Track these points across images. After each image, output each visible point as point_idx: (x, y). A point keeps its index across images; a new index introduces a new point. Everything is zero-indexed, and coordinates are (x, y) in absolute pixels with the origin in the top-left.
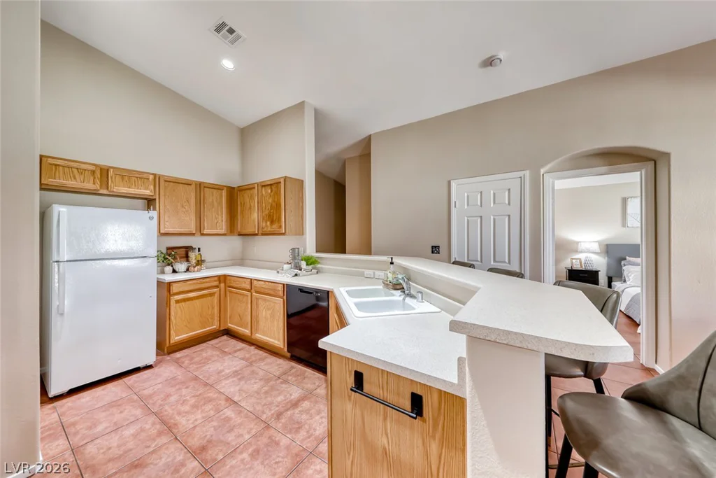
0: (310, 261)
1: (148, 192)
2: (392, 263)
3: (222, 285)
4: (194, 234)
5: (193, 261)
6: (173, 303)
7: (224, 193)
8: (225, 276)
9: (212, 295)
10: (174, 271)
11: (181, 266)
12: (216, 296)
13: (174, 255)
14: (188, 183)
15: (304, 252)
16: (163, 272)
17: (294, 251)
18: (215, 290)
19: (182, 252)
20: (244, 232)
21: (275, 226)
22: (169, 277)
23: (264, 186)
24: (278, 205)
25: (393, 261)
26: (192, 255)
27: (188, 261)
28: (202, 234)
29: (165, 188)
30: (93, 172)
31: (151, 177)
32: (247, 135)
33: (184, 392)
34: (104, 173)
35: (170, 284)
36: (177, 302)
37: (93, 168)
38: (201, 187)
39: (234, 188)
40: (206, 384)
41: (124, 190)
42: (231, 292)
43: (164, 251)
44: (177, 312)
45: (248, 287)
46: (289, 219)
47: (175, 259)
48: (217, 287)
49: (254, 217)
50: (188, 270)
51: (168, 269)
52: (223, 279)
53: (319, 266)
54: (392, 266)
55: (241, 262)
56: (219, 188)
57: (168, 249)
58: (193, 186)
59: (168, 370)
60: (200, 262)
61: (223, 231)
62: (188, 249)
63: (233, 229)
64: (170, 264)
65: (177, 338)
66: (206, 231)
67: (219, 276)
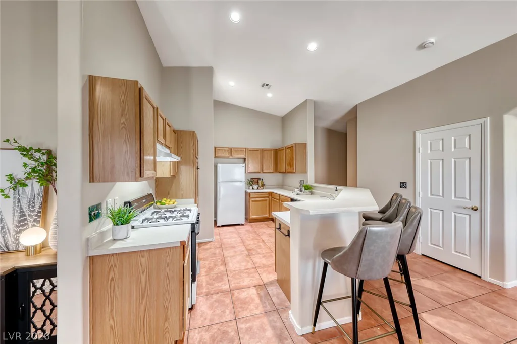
0: (308, 188)
1: (244, 155)
2: (336, 190)
3: (270, 197)
4: (260, 173)
5: (260, 185)
6: (251, 201)
7: (272, 152)
8: (271, 193)
9: (266, 200)
10: (253, 189)
11: (255, 187)
12: (268, 201)
13: (253, 181)
15: (307, 182)
16: (249, 189)
17: (302, 182)
18: (267, 199)
19: (256, 180)
20: (281, 171)
21: (291, 168)
22: (251, 191)
23: (288, 148)
24: (293, 158)
25: (337, 189)
26: (260, 182)
27: (258, 185)
28: (263, 173)
31: (244, 150)
32: (285, 121)
33: (251, 235)
34: (231, 150)
35: (250, 193)
36: (253, 201)
39: (277, 149)
40: (258, 234)
41: (236, 156)
42: (273, 200)
44: (252, 206)
45: (278, 198)
46: (298, 165)
47: (253, 183)
48: (268, 197)
49: (284, 166)
50: (258, 189)
51: (251, 187)
52: (270, 194)
53: (313, 191)
54: (336, 192)
55: (282, 186)
56: (269, 150)
57: (251, 179)
59: (248, 227)
60: (263, 185)
61: (272, 171)
62: (259, 179)
63: (276, 170)
64: (252, 186)
65: (253, 217)
66: (265, 171)
67: (269, 193)
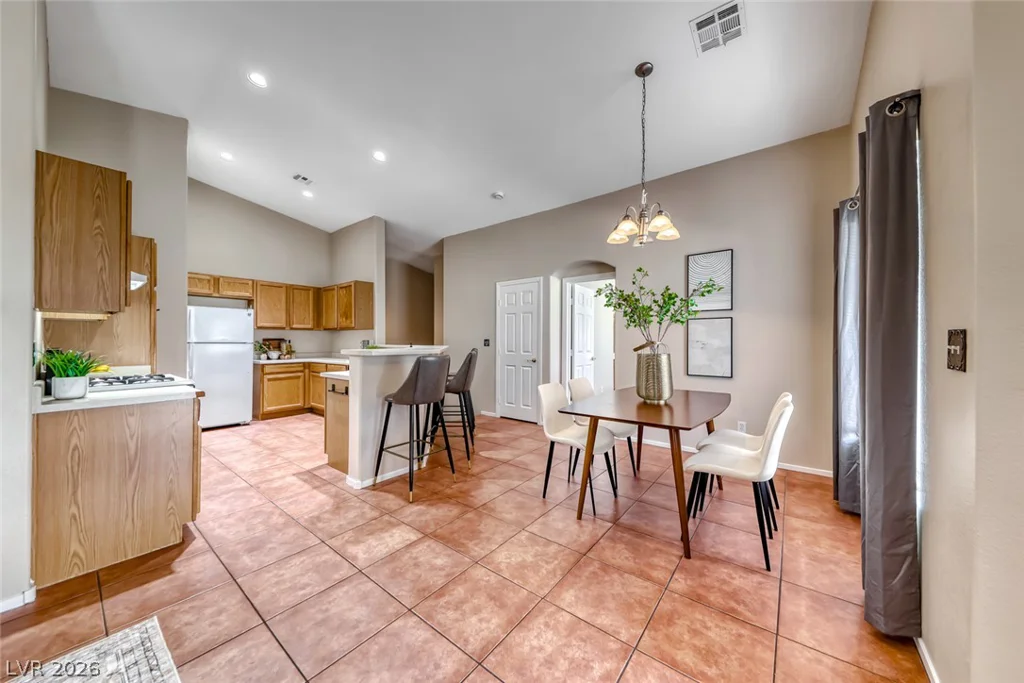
1: (248, 294)
3: (307, 371)
4: (284, 328)
5: (285, 352)
6: (265, 380)
7: (311, 293)
8: (309, 363)
9: (299, 377)
10: (268, 358)
11: (274, 354)
12: (301, 380)
13: (266, 345)
14: (280, 286)
15: (375, 343)
16: (259, 358)
17: (365, 343)
18: (300, 374)
19: (276, 343)
20: (328, 327)
21: (348, 321)
22: (264, 361)
23: (341, 288)
24: (351, 304)
26: (284, 346)
27: (280, 350)
28: (292, 329)
29: (261, 291)
30: (209, 281)
31: (250, 283)
32: (335, 242)
34: (216, 281)
35: (263, 365)
36: (269, 380)
37: (208, 278)
38: (290, 289)
39: (320, 289)
41: (230, 293)
42: (313, 376)
43: (261, 342)
44: (268, 388)
46: (358, 315)
47: (269, 348)
48: (302, 371)
49: (333, 318)
50: (279, 358)
51: (264, 356)
52: (305, 365)
56: (306, 289)
57: (264, 340)
58: (284, 289)
60: (290, 352)
61: (310, 326)
62: (282, 340)
63: (318, 324)
64: (265, 352)
65: (269, 408)
66: (294, 326)
67: (304, 363)
